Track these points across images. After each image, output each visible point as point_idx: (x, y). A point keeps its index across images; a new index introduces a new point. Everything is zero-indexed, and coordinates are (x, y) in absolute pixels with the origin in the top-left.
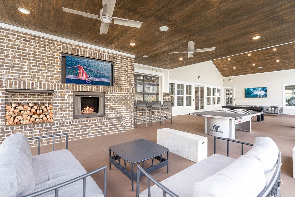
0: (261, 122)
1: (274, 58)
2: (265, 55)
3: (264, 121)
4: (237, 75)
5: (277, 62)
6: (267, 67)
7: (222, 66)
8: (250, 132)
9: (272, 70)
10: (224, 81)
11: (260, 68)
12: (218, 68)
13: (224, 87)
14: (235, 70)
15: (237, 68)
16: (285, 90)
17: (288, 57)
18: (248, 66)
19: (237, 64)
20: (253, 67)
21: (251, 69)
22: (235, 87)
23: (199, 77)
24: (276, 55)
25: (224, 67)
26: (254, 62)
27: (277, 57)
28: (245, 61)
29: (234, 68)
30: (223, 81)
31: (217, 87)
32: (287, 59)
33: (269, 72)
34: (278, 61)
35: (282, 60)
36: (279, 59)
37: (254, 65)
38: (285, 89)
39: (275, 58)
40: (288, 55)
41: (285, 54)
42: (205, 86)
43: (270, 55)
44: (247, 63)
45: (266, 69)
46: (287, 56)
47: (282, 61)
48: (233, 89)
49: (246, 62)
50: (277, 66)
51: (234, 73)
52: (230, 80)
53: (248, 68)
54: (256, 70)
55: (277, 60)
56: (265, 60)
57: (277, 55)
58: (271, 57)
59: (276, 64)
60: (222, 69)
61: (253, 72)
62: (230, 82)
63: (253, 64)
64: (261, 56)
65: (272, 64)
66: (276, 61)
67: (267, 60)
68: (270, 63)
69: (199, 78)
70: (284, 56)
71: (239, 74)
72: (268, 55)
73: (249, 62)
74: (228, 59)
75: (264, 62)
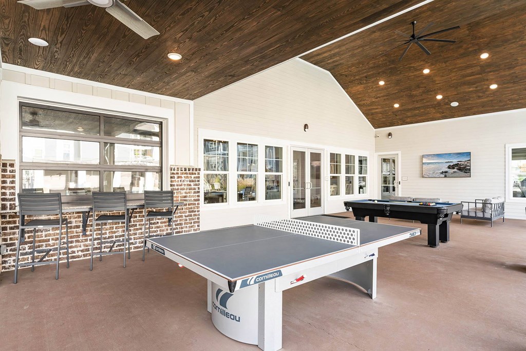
0: (441, 246)
1: (484, 80)
2: (464, 72)
3: (448, 242)
4: (404, 122)
5: (492, 90)
6: (469, 104)
7: (368, 102)
8: (374, 296)
9: (483, 109)
10: (376, 137)
11: (455, 104)
12: (359, 106)
13: (376, 151)
14: (398, 110)
15: (401, 105)
16: (512, 159)
17: (516, 77)
18: (427, 102)
19: (402, 97)
20: (439, 103)
21: (434, 108)
22: (399, 153)
23: (306, 126)
24: (489, 70)
25: (372, 103)
26: (440, 89)
27: (491, 76)
28: (418, 87)
29: (396, 106)
30: (374, 138)
31: (357, 154)
32: (514, 83)
33: (474, 114)
34: (494, 87)
35: (504, 83)
36: (496, 83)
37: (439, 97)
38: (513, 157)
39: (487, 80)
40: (517, 70)
41: (509, 68)
42: (323, 150)
43: (474, 70)
44: (424, 92)
45: (468, 109)
46: (515, 73)
47: (505, 88)
48: (396, 157)
49: (421, 90)
50: (492, 101)
51: (397, 117)
52: (390, 134)
53: (428, 107)
54: (445, 112)
55: (491, 84)
56: (464, 84)
57: (491, 72)
58: (477, 76)
59: (491, 94)
60: (369, 108)
61: (439, 115)
62: (390, 139)
63: (437, 94)
64: (453, 74)
65: (481, 94)
66: (489, 87)
67: (470, 84)
68: (476, 92)
69: (305, 128)
70: (507, 73)
71: (409, 120)
72: (469, 71)
73: (427, 91)
74: (378, 84)
75: (462, 91)
